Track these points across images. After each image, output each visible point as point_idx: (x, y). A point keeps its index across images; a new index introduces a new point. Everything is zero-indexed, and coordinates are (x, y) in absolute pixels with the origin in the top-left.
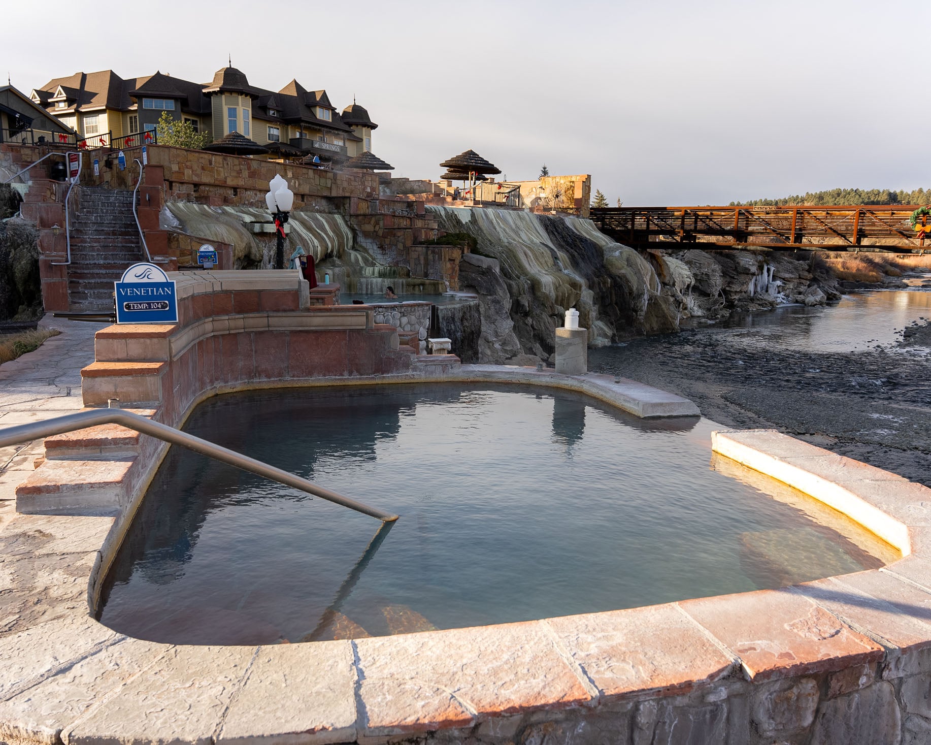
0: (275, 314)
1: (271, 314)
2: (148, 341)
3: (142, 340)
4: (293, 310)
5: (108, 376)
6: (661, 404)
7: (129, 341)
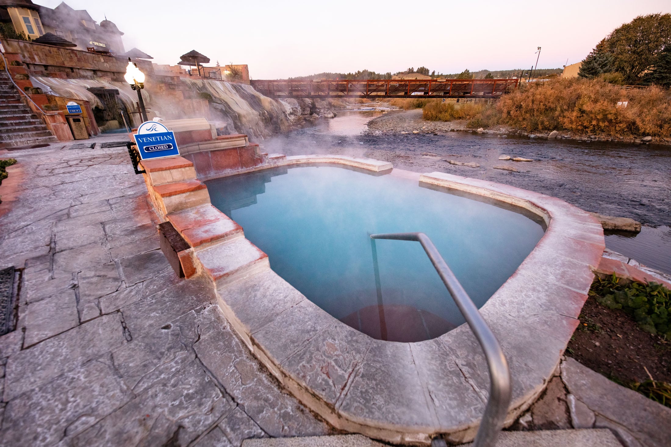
0: (201, 143)
1: (200, 143)
2: (183, 169)
3: (180, 169)
4: (209, 140)
5: (179, 194)
6: (383, 166)
7: (172, 171)
